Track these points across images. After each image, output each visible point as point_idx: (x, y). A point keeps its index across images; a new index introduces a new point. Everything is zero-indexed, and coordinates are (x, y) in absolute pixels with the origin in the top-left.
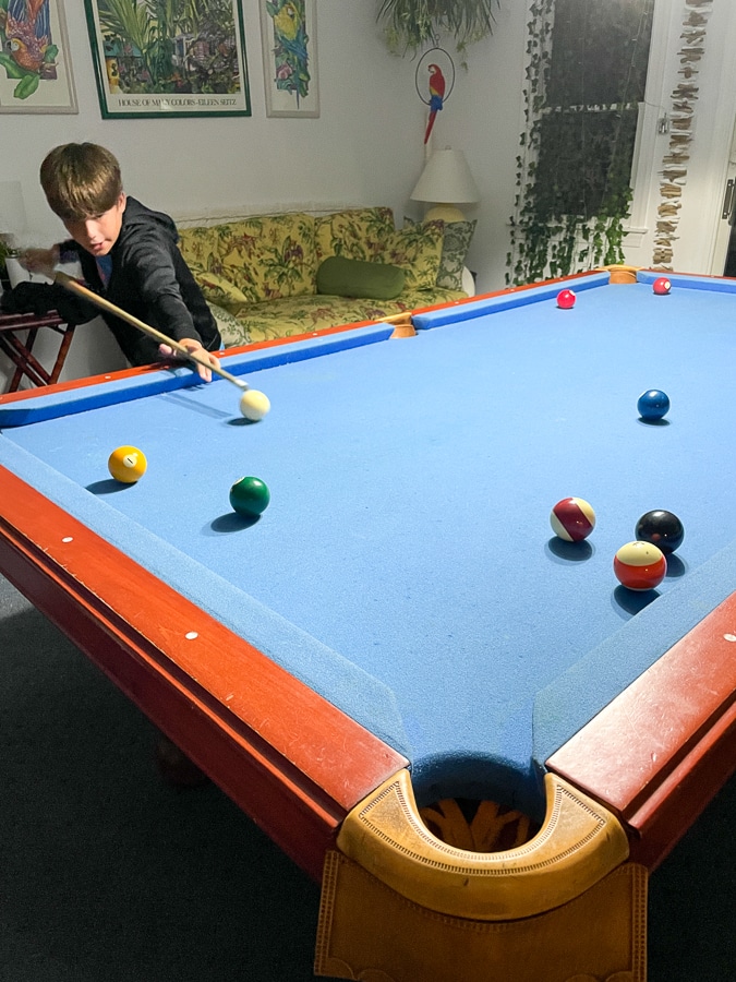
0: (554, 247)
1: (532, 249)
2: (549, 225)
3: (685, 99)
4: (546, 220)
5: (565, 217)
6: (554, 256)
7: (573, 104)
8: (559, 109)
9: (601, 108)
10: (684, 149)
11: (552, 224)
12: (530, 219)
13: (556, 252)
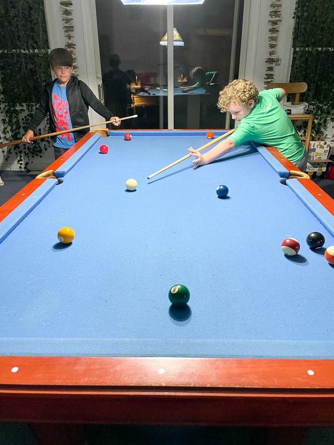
0: (23, 119)
1: (10, 121)
2: (17, 109)
3: (72, 49)
4: (14, 106)
5: (24, 104)
6: (24, 123)
7: (14, 49)
8: (6, 52)
9: (29, 51)
10: (76, 71)
11: (18, 108)
12: (6, 106)
13: (24, 121)
